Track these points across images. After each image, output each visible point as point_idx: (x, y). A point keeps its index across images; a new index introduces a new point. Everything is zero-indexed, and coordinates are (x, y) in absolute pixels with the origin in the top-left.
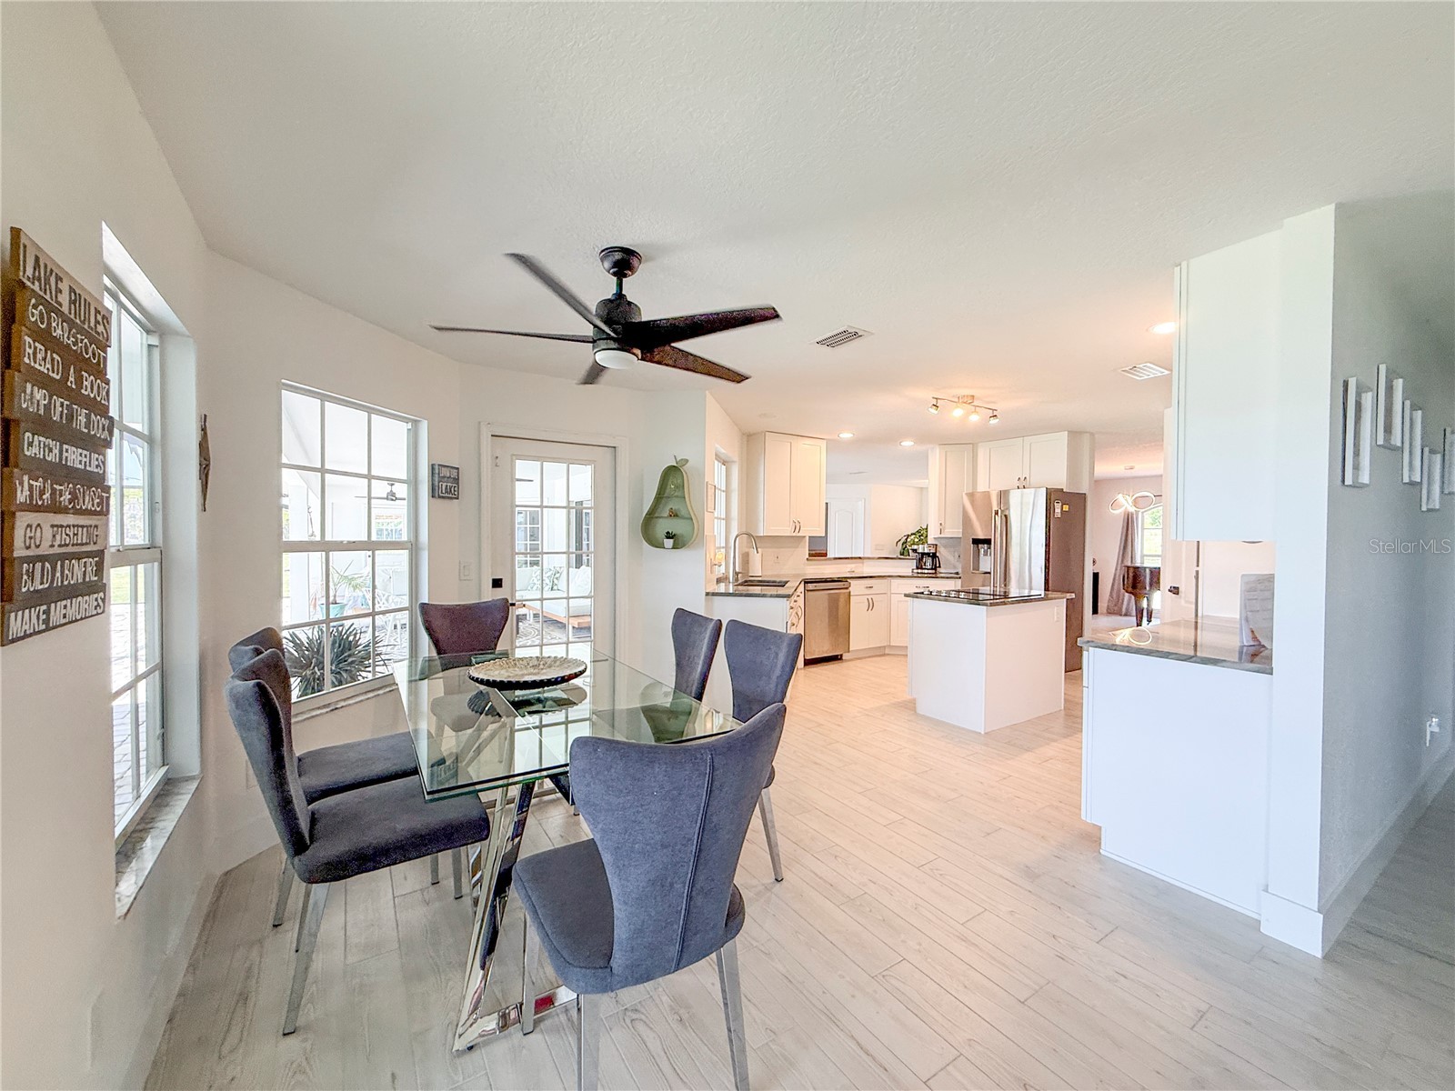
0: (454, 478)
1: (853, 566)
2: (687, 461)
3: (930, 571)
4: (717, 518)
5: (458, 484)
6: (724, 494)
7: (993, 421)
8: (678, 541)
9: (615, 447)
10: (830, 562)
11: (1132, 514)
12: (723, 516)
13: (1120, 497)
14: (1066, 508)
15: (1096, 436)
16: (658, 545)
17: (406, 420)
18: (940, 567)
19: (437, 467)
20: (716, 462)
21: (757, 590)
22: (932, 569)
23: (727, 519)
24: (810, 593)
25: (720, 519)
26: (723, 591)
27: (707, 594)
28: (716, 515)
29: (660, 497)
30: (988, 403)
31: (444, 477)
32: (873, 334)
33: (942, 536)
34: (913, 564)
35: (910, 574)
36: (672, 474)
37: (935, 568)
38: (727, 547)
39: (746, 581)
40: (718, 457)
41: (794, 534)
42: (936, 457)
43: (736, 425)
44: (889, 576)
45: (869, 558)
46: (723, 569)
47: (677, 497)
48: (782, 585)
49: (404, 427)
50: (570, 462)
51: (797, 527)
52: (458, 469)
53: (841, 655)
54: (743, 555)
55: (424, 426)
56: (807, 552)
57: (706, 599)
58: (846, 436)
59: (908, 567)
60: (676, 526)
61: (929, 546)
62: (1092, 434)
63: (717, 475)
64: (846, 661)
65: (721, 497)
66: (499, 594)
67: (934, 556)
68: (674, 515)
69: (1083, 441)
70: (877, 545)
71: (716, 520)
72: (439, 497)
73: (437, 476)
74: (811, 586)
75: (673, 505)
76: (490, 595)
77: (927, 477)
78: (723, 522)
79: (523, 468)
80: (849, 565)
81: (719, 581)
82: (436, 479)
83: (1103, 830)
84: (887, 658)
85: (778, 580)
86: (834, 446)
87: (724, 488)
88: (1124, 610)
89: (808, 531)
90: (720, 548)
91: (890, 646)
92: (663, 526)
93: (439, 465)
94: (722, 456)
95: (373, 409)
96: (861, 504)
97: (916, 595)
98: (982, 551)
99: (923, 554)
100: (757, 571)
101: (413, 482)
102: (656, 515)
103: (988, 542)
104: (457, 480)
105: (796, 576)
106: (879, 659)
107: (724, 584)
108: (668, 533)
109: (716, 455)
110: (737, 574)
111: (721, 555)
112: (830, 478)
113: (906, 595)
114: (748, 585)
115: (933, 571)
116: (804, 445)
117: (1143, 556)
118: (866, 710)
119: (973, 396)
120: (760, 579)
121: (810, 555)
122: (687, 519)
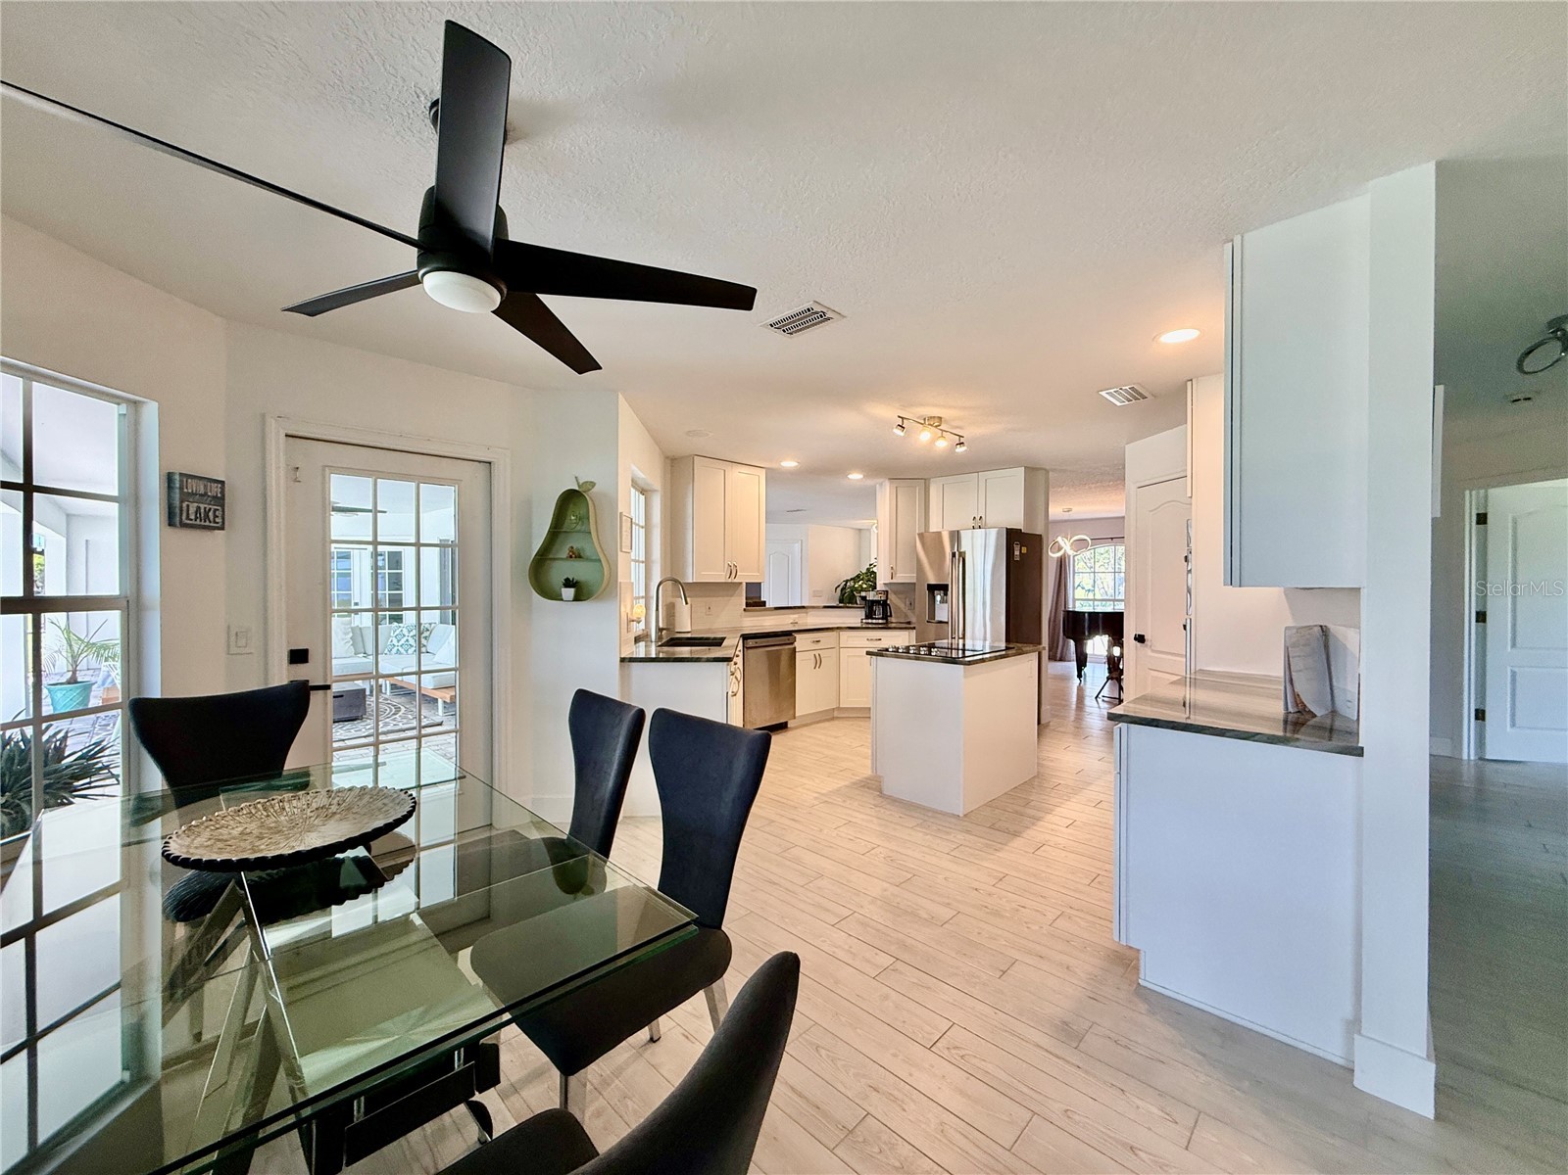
0: (215, 497)
1: (796, 616)
2: (593, 484)
3: (880, 621)
4: (635, 561)
5: (223, 506)
6: (642, 531)
7: (960, 450)
8: (582, 592)
9: (490, 463)
10: (768, 612)
11: (1069, 556)
12: (643, 558)
13: (1059, 539)
14: (1024, 550)
15: (1050, 473)
16: (553, 596)
17: (116, 400)
18: (891, 616)
19: (177, 477)
20: (633, 490)
21: (684, 651)
22: (882, 619)
23: (648, 562)
24: (750, 651)
25: (638, 561)
26: (643, 656)
27: (623, 660)
28: (633, 558)
29: (556, 531)
30: (957, 427)
31: (193, 494)
32: (844, 317)
33: (894, 581)
34: (862, 614)
35: (859, 625)
36: (571, 500)
37: (885, 617)
38: (647, 598)
39: (672, 639)
40: (635, 484)
41: (730, 581)
42: (885, 494)
43: (657, 444)
44: (838, 628)
45: (813, 607)
46: (642, 626)
47: (579, 531)
48: (718, 642)
49: (114, 410)
50: (421, 479)
51: (733, 571)
52: (222, 483)
53: (786, 723)
54: (667, 605)
55: (151, 411)
56: (744, 601)
57: (621, 666)
58: (789, 464)
59: (855, 616)
60: (578, 570)
61: (879, 592)
62: (1047, 471)
63: (632, 505)
64: (792, 729)
65: (639, 535)
66: (301, 672)
67: (884, 604)
68: (576, 555)
69: (1038, 479)
70: (814, 591)
71: (633, 563)
72: (183, 525)
73: (177, 491)
74: (751, 643)
75: (576, 541)
76: (281, 675)
77: (874, 516)
78: (643, 566)
79: (343, 489)
80: (792, 616)
81: (637, 640)
82: (177, 496)
83: (1142, 953)
84: (836, 722)
85: (712, 636)
86: (774, 477)
87: (642, 523)
88: (1059, 655)
89: (744, 577)
90: (638, 598)
91: (839, 709)
92: (560, 570)
93: (181, 474)
94: (640, 482)
95: (36, 373)
96: (797, 546)
97: (882, 653)
98: (938, 598)
99: (873, 602)
100: (685, 626)
101: (130, 499)
102: (551, 556)
103: (944, 588)
104: (220, 500)
105: (734, 630)
106: (827, 724)
107: (643, 643)
108: (567, 580)
109: (633, 481)
110: (661, 630)
111: (639, 610)
112: (771, 517)
113: (868, 653)
114: (676, 645)
115: (884, 621)
116: (737, 474)
117: (1074, 600)
118: (823, 794)
119: (940, 418)
120: (689, 635)
121: (747, 605)
122: (595, 561)
